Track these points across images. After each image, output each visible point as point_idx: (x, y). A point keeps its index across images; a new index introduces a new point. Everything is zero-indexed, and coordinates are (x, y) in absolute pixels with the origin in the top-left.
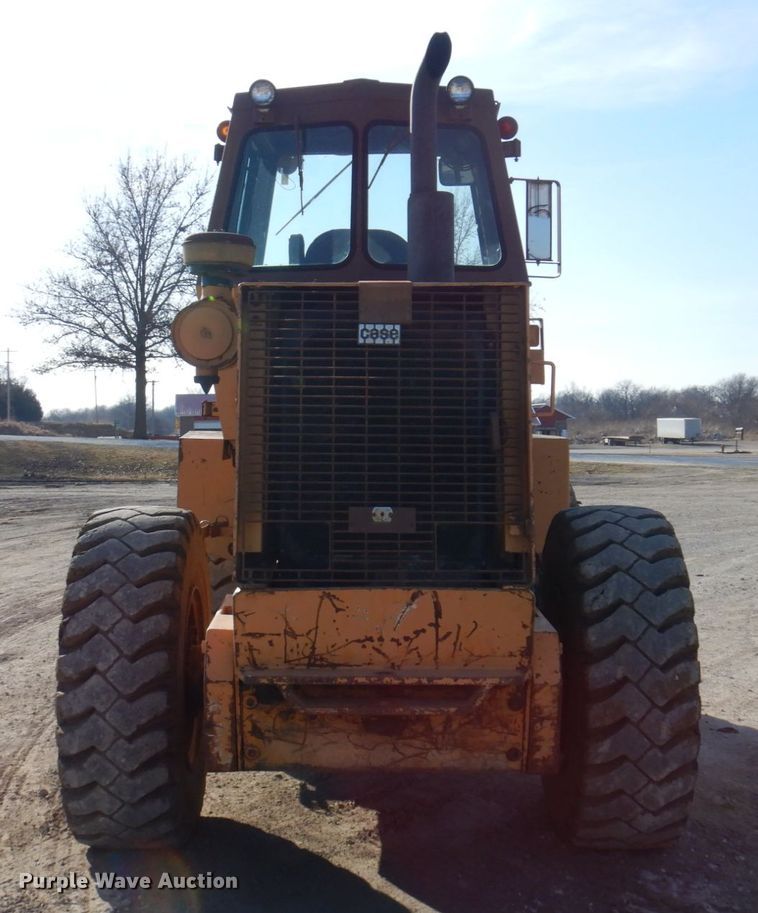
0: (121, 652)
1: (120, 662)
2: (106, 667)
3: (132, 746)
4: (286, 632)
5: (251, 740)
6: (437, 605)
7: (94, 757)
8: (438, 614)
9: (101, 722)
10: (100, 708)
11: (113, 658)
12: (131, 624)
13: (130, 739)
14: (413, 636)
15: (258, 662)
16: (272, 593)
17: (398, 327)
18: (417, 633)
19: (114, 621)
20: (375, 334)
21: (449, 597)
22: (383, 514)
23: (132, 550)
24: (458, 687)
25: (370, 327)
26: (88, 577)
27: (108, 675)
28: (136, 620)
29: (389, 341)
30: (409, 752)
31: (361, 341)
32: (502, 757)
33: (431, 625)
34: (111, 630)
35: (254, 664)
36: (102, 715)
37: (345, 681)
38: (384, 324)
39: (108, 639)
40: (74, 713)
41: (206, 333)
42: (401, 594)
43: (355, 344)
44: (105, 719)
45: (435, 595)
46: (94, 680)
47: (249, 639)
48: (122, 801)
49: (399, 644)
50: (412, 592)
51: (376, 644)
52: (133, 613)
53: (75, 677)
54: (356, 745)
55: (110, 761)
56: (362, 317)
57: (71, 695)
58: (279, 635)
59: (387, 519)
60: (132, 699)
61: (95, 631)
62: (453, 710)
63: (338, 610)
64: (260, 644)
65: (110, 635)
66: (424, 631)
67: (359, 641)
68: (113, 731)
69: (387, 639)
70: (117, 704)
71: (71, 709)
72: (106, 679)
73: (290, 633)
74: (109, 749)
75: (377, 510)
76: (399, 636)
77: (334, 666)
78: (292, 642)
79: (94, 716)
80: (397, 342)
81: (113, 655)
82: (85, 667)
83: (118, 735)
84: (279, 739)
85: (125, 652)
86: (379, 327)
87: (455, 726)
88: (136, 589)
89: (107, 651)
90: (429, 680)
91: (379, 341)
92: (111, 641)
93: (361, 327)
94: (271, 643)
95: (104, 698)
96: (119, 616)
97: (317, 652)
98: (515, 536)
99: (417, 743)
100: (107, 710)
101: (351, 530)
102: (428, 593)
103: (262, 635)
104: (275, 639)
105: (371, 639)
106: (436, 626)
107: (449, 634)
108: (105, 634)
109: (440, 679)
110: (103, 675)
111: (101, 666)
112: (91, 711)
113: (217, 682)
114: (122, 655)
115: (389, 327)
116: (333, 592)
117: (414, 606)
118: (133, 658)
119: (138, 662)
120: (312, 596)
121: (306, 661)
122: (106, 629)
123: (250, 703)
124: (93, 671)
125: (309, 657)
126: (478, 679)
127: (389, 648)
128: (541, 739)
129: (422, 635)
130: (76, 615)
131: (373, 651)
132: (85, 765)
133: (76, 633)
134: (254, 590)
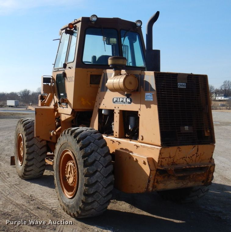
0: (103, 165)
1: (103, 168)
2: (100, 170)
3: (106, 190)
4: (169, 157)
5: (156, 184)
6: (198, 149)
7: (97, 193)
8: (198, 151)
9: (100, 184)
10: (99, 181)
11: (102, 167)
12: (103, 158)
13: (106, 188)
14: (192, 156)
15: (162, 165)
16: (169, 148)
17: (185, 84)
18: (193, 155)
19: (100, 157)
20: (181, 85)
21: (200, 146)
22: (186, 128)
23: (96, 139)
24: (204, 167)
25: (180, 84)
26: (89, 146)
27: (101, 172)
28: (104, 157)
29: (184, 87)
30: (185, 183)
31: (179, 87)
32: (201, 182)
33: (196, 153)
34: (100, 160)
35: (161, 165)
36: (100, 182)
37: (184, 167)
38: (183, 83)
39: (99, 162)
40: (93, 183)
41: (131, 83)
42: (191, 146)
43: (177, 87)
44: (100, 183)
45: (198, 146)
46: (98, 173)
47: (162, 159)
48: (100, 204)
49: (189, 158)
50: (193, 146)
51: (185, 159)
52: (103, 155)
53: (92, 173)
54: (175, 183)
55: (100, 194)
56: (178, 81)
57: (92, 178)
58: (168, 158)
59: (188, 129)
60: (106, 177)
61: (95, 161)
62: (203, 172)
63: (180, 151)
64: (163, 160)
65: (100, 161)
66: (194, 155)
67: (182, 158)
68: (102, 186)
69: (187, 157)
70: (103, 179)
71: (92, 182)
72: (100, 173)
73: (170, 157)
74: (101, 191)
75: (185, 127)
76: (190, 157)
77: (177, 164)
78: (170, 159)
79: (98, 183)
80: (185, 87)
81: (101, 167)
82: (95, 170)
83: (103, 187)
84: (161, 183)
85: (104, 165)
86: (182, 84)
87: (194, 176)
88: (101, 149)
89: (100, 166)
90: (200, 166)
91: (182, 87)
92: (100, 163)
93: (178, 84)
94: (166, 160)
95: (100, 178)
96: (100, 156)
97: (174, 161)
98: (209, 133)
99: (187, 181)
100: (101, 181)
101: (181, 132)
102: (197, 146)
103: (164, 158)
104: (167, 159)
105: (184, 157)
106: (197, 153)
107: (199, 155)
108: (98, 161)
109: (201, 165)
110: (100, 172)
111: (99, 170)
112: (97, 181)
113: (153, 170)
114: (103, 166)
115: (184, 84)
116: (180, 147)
117: (193, 149)
118: (106, 167)
119: (107, 168)
120: (176, 148)
121: (171, 164)
122: (98, 160)
123: (158, 175)
124: (97, 171)
125: (172, 163)
126: (208, 165)
127: (187, 159)
128: (210, 178)
129: (194, 156)
130: (90, 156)
131: (184, 160)
132: (94, 196)
133: (91, 161)
134: (165, 147)
